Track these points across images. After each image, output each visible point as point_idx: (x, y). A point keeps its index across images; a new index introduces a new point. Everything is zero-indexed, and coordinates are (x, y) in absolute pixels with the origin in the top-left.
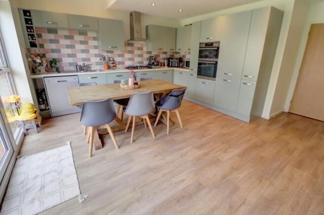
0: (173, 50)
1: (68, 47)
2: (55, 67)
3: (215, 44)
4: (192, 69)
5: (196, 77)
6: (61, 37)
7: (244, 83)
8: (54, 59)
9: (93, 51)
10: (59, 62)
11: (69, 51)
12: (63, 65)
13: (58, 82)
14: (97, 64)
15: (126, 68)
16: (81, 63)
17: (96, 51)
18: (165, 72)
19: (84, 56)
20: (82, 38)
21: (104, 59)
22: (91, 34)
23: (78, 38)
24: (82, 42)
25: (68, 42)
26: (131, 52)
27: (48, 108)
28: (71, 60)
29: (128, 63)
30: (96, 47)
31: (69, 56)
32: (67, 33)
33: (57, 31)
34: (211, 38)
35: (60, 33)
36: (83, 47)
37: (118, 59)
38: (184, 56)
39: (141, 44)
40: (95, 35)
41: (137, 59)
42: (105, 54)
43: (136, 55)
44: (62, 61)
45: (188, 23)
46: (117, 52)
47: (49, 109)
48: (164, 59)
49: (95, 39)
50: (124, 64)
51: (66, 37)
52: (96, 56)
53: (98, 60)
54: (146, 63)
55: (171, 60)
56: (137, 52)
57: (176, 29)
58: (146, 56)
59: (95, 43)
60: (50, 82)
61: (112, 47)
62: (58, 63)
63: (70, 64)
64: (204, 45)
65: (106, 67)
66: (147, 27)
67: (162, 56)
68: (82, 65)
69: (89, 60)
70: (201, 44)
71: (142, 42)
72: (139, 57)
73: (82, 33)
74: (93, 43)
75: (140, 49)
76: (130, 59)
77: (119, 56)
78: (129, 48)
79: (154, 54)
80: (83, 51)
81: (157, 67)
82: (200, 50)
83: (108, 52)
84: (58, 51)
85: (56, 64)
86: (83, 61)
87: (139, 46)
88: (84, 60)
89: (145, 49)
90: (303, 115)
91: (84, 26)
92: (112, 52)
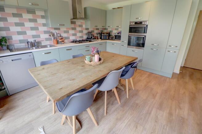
0: (104, 27)
1: (17, 24)
2: (5, 45)
3: (144, 23)
4: (122, 41)
5: (127, 47)
6: (9, 15)
7: (168, 51)
8: (3, 38)
9: (42, 29)
10: (9, 39)
11: (19, 29)
12: (13, 43)
13: (12, 60)
14: (47, 39)
15: (72, 42)
16: (31, 40)
17: (45, 29)
18: (101, 44)
19: (34, 33)
20: (30, 16)
21: (53, 35)
22: (39, 13)
23: (26, 16)
24: (31, 20)
25: (17, 20)
26: (74, 29)
27: (3, 88)
28: (21, 37)
29: (72, 38)
30: (44, 25)
31: (19, 33)
32: (15, 11)
33: (4, 9)
34: (140, 18)
35: (7, 10)
36: (32, 25)
37: (64, 35)
38: (111, 31)
39: (81, 23)
40: (43, 13)
41: (79, 35)
42: (54, 31)
43: (78, 31)
44: (12, 39)
45: (116, 7)
46: (63, 29)
47: (5, 89)
48: (97, 34)
49: (43, 17)
50: (69, 39)
51: (14, 15)
52: (45, 32)
53: (47, 36)
54: (85, 37)
55: (102, 34)
56: (79, 29)
57: (106, 11)
58: (85, 32)
59: (44, 21)
60: (3, 62)
61: (60, 25)
62: (7, 42)
63: (21, 41)
64: (134, 23)
65: (55, 42)
66: (85, 9)
67: (96, 31)
68: (33, 42)
69: (38, 36)
70: (130, 22)
71: (82, 21)
72: (80, 33)
73: (31, 11)
74: (41, 21)
75: (81, 26)
76: (74, 35)
77: (65, 32)
78: (73, 26)
79: (90, 30)
80: (32, 29)
81: (95, 40)
82: (130, 27)
83: (56, 29)
84: (7, 29)
85: (6, 42)
86: (33, 38)
87: (80, 24)
88: (34, 36)
89: (84, 26)
90: (193, 68)
91: (32, 4)
92: (59, 29)
